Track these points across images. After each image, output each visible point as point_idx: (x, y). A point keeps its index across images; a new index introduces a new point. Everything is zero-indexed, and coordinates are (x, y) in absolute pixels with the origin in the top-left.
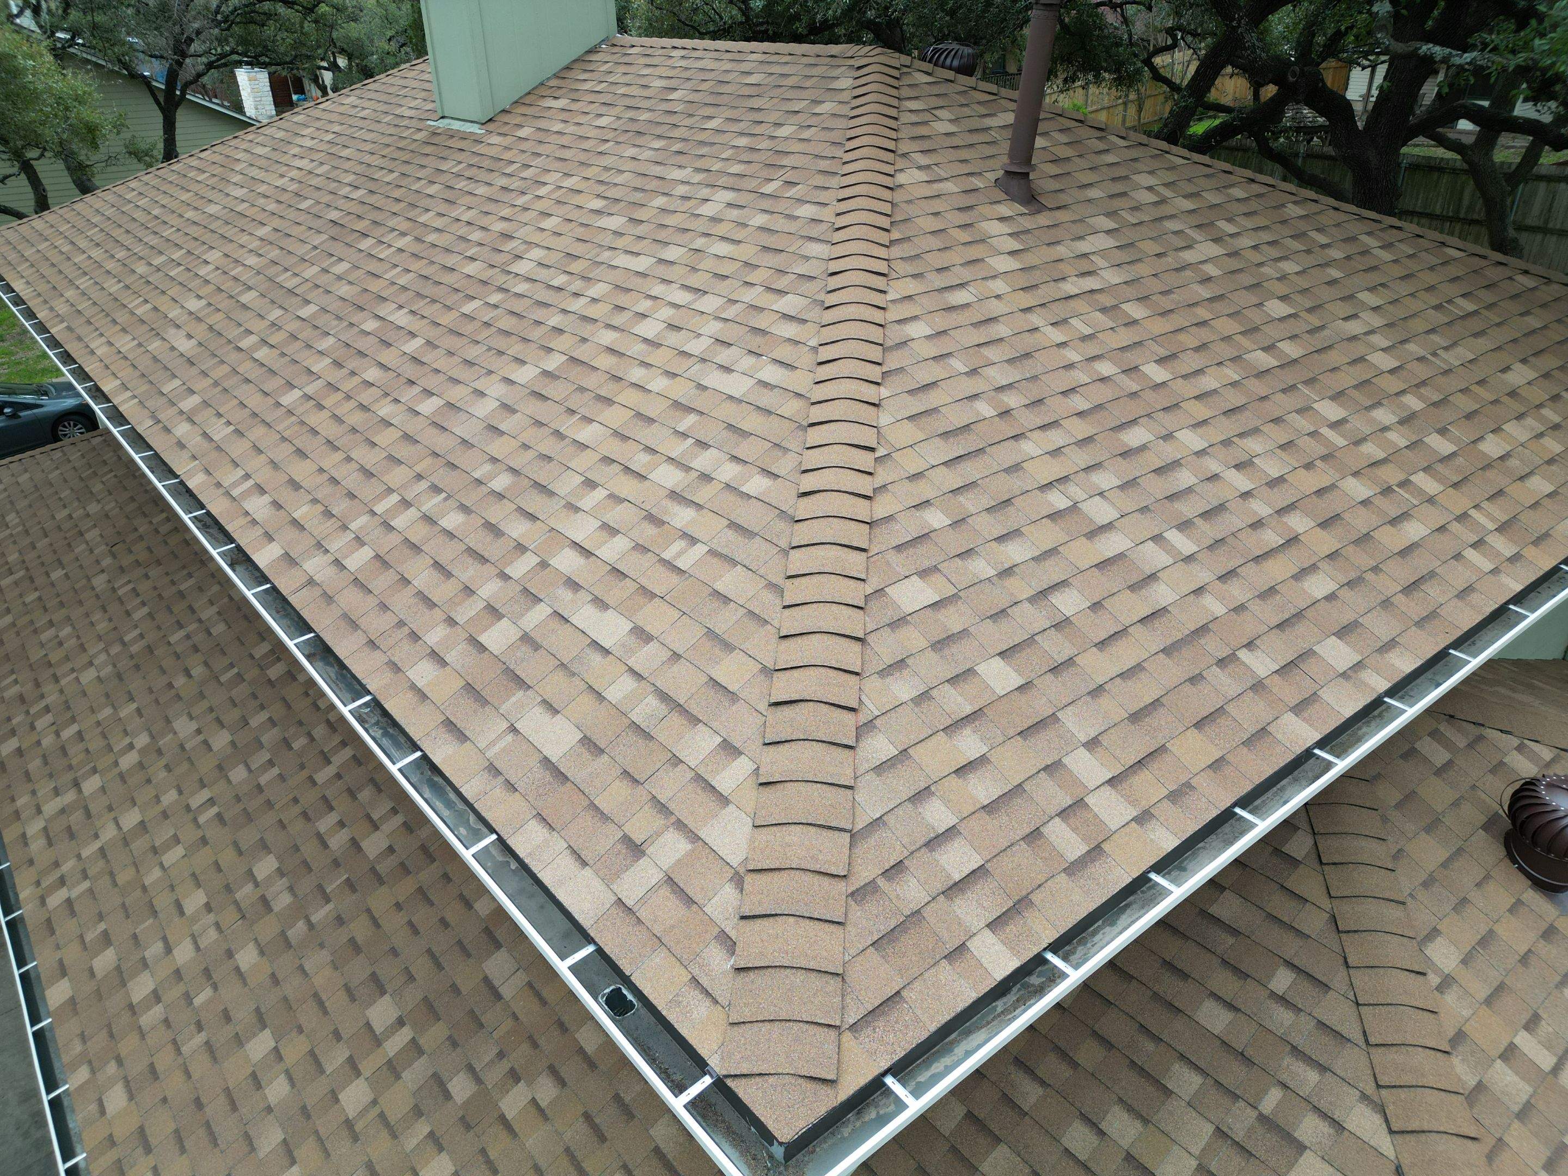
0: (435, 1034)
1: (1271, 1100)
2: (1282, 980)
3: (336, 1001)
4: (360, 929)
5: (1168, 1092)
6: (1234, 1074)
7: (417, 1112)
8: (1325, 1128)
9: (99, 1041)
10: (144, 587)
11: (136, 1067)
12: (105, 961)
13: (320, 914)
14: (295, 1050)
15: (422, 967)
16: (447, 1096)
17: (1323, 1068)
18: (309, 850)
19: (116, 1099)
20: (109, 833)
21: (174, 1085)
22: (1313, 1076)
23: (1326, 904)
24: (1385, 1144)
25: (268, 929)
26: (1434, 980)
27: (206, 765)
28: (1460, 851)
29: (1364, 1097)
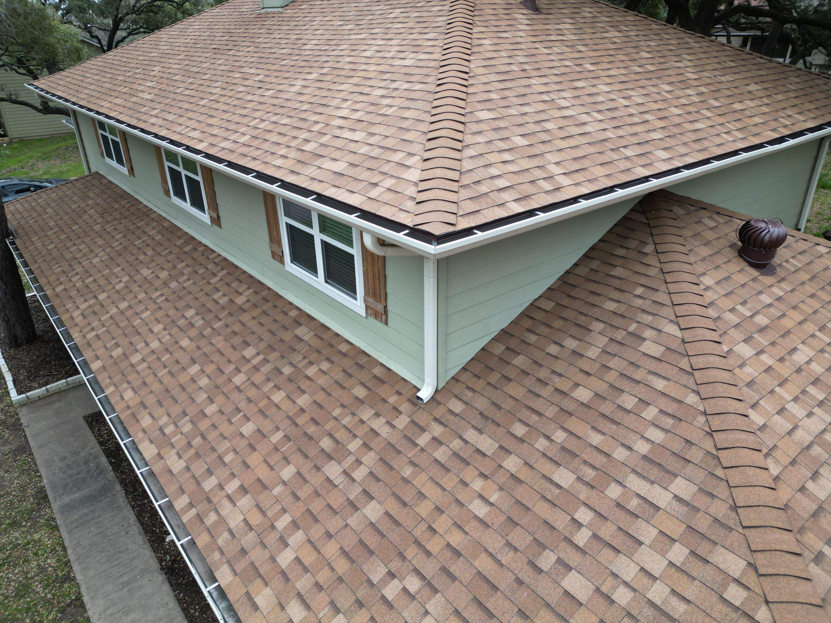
0: (274, 356)
1: (633, 327)
2: (639, 291)
3: (228, 352)
4: (237, 327)
5: (590, 331)
6: (618, 321)
7: (268, 380)
8: (654, 333)
9: (118, 378)
10: (119, 227)
11: (136, 383)
12: (117, 352)
13: (217, 325)
14: (210, 369)
15: (266, 336)
16: (281, 373)
17: (654, 315)
18: (210, 305)
19: (129, 395)
20: (113, 311)
21: (156, 387)
22: (650, 318)
23: (659, 265)
24: (679, 334)
25: (193, 333)
26: (703, 287)
27: (158, 283)
28: (718, 252)
29: (671, 321)
